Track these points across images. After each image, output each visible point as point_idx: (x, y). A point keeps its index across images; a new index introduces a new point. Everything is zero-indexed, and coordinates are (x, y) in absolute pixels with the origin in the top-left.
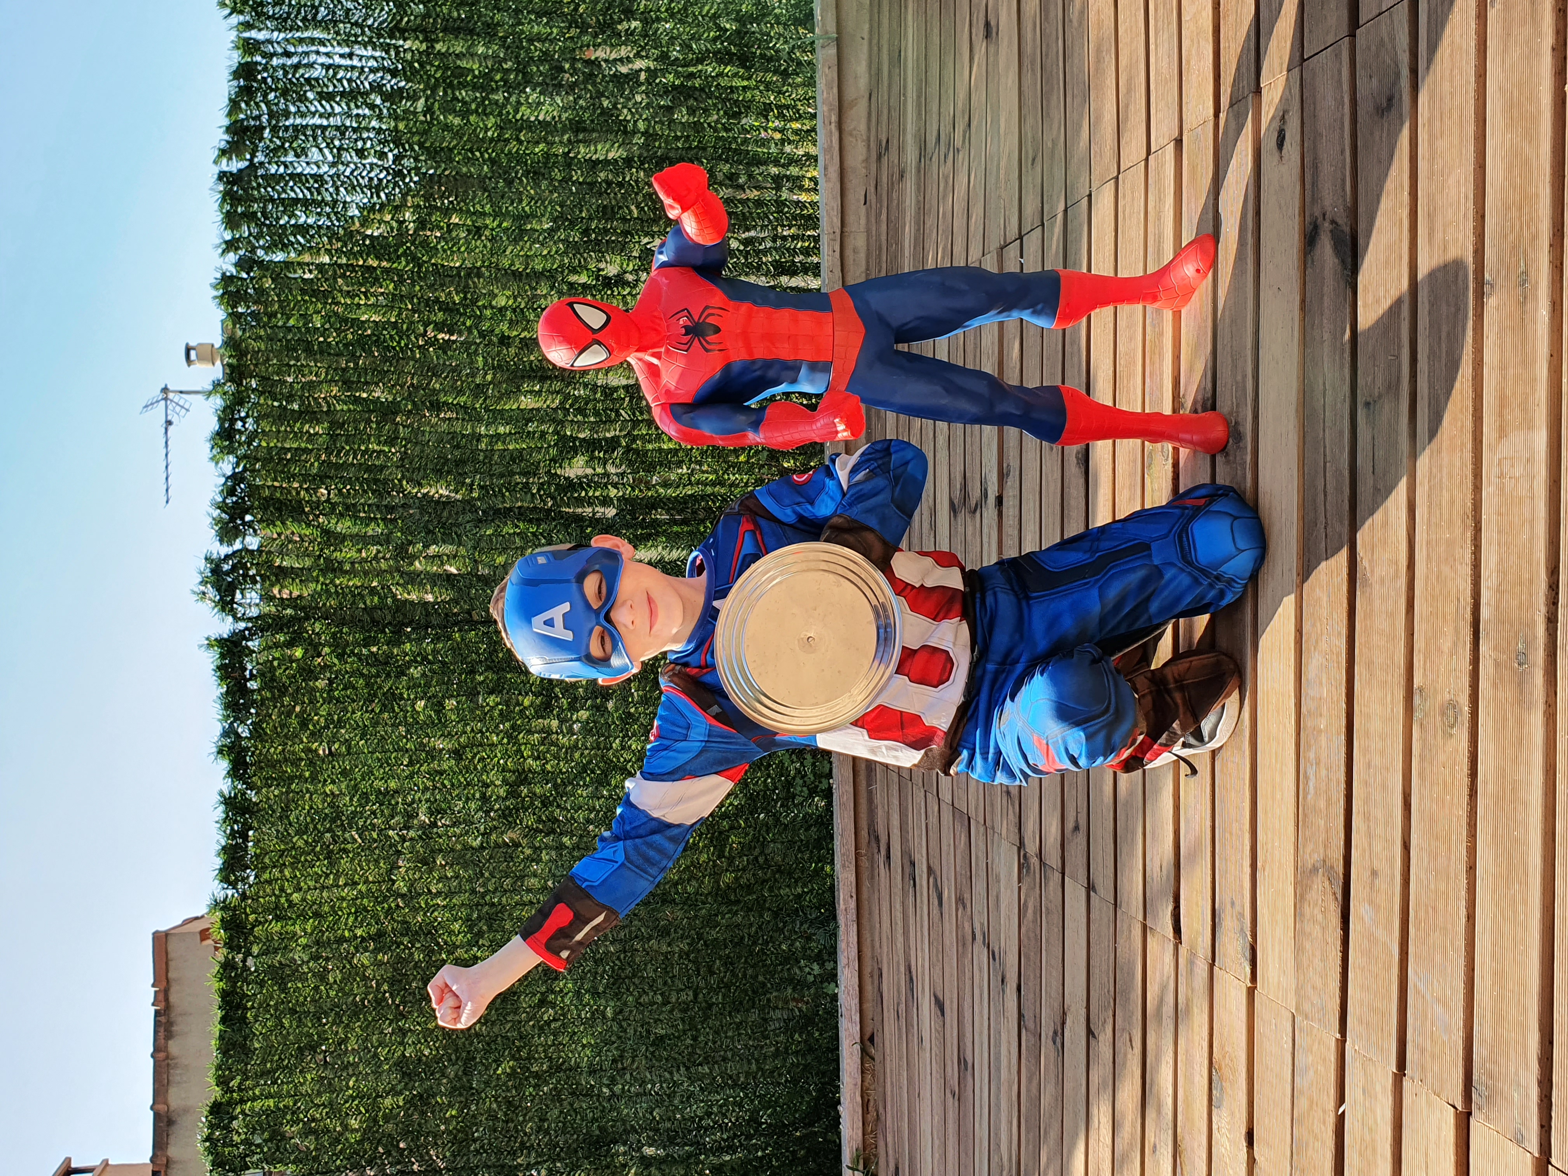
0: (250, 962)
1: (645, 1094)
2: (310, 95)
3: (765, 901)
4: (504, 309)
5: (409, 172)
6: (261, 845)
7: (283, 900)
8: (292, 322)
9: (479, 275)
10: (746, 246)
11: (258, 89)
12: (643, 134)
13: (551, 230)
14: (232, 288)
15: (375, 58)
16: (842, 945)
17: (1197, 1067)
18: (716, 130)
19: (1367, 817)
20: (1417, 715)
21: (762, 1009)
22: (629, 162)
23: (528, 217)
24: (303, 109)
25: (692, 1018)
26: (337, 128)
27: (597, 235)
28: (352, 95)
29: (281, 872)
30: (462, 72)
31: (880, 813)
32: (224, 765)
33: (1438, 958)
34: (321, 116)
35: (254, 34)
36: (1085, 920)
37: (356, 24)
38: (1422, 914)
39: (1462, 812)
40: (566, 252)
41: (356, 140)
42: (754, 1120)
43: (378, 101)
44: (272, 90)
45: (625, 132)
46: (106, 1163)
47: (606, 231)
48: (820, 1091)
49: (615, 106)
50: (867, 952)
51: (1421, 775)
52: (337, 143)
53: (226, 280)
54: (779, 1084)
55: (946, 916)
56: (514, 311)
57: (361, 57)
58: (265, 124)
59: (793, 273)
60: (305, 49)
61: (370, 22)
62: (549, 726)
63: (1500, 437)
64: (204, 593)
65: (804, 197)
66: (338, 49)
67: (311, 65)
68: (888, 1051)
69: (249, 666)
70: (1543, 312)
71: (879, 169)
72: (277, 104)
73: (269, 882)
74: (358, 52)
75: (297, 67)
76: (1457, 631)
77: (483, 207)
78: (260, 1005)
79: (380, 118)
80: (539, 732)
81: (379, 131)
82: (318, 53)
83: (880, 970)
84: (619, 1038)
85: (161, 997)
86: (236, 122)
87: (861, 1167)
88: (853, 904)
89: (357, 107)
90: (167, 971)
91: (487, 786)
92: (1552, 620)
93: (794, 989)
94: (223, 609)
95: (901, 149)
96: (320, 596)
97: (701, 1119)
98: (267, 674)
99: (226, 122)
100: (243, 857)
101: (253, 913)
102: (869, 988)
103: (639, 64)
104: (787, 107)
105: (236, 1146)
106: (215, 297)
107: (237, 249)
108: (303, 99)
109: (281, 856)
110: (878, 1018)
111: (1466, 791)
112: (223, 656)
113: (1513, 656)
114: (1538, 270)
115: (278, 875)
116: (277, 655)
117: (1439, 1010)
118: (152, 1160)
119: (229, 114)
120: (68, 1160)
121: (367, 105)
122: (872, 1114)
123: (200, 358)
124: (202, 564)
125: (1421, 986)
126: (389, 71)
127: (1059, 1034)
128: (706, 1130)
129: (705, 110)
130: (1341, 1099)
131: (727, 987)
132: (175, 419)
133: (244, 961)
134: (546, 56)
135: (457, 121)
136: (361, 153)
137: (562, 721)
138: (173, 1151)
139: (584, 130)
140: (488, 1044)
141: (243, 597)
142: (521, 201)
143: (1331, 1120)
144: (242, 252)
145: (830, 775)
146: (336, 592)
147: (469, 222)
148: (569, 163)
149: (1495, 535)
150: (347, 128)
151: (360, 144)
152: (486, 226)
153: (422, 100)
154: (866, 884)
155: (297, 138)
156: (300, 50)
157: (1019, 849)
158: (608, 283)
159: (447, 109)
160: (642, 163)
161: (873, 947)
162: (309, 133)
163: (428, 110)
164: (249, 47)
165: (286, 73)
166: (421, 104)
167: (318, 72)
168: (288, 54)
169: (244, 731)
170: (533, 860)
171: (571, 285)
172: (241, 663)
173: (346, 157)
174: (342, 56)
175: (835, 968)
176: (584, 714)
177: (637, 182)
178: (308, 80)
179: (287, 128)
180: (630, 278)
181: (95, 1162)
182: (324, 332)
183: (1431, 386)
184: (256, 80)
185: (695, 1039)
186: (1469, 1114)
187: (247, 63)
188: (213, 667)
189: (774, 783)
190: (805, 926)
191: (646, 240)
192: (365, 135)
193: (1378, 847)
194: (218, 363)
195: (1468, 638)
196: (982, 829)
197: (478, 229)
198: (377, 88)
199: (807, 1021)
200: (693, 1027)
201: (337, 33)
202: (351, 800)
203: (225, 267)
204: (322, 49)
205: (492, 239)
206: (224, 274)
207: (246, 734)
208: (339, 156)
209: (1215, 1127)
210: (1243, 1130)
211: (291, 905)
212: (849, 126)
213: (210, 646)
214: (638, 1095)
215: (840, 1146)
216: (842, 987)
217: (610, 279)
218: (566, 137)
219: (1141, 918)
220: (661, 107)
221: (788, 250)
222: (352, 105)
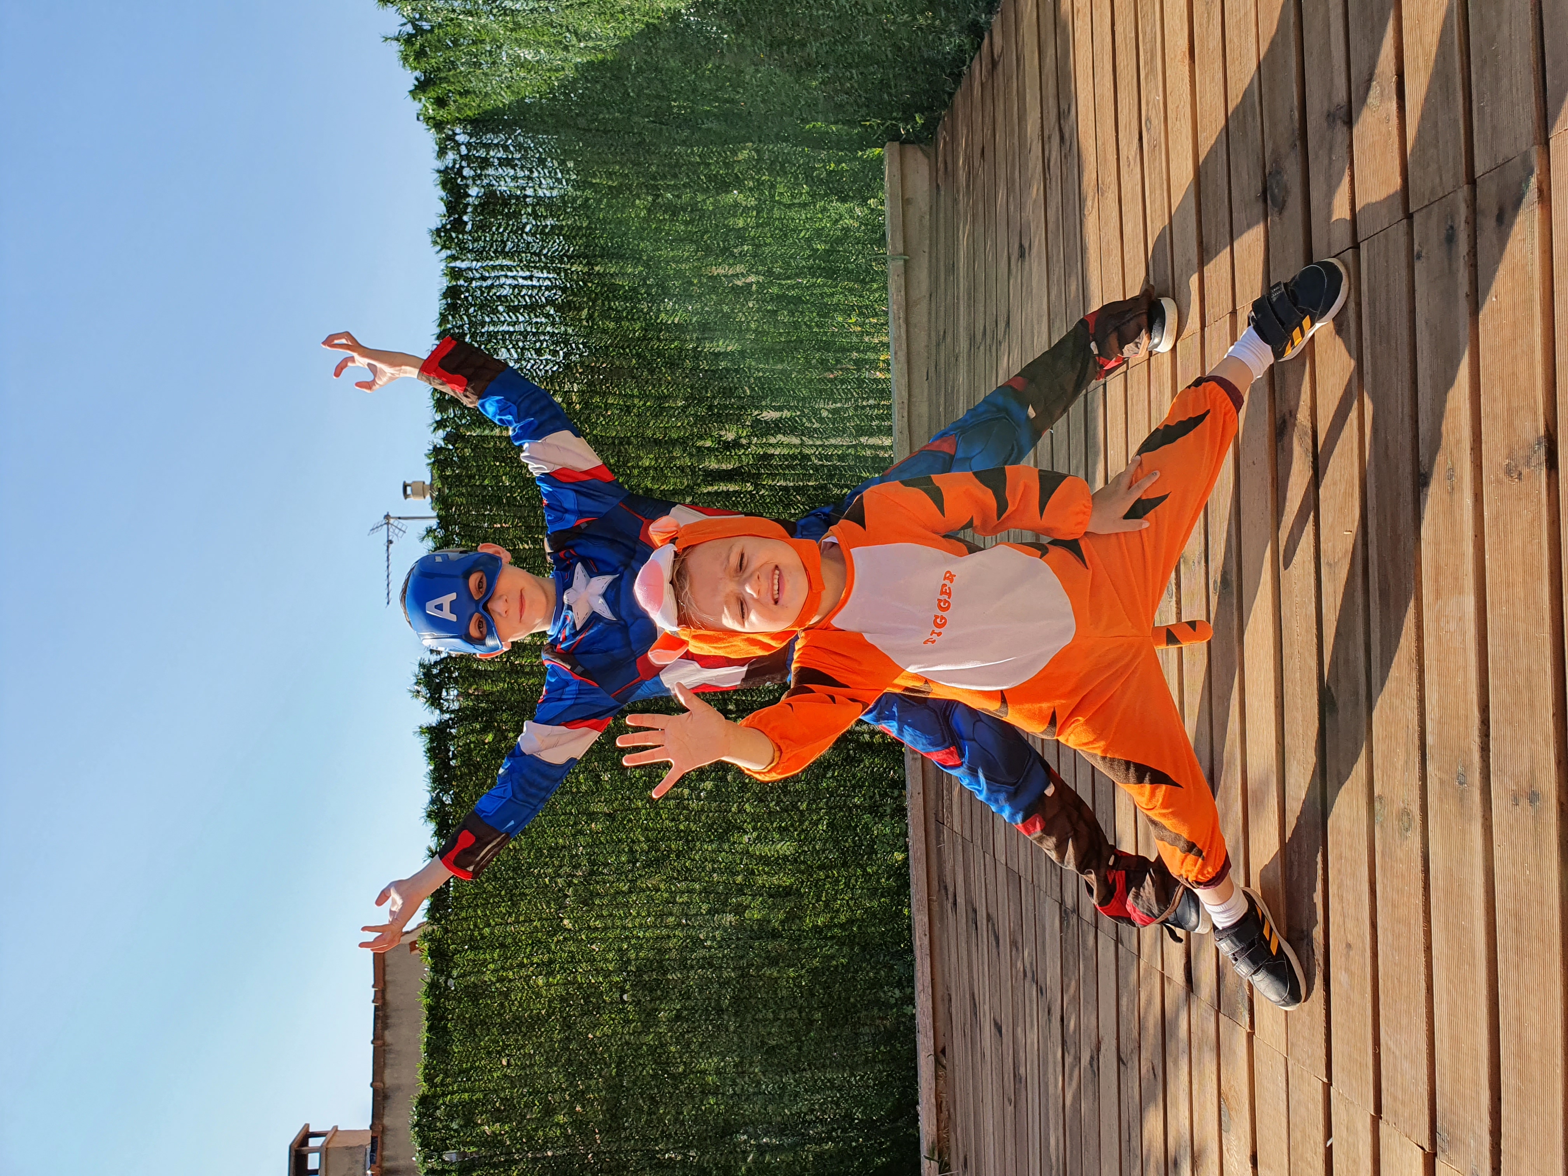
0: (451, 982)
1: (760, 1093)
2: (501, 309)
3: (855, 937)
4: (649, 467)
5: (575, 366)
6: (460, 889)
7: (476, 933)
8: (486, 482)
9: (629, 443)
10: (833, 414)
11: (461, 306)
12: (754, 331)
13: (684, 409)
14: (442, 457)
15: (549, 279)
16: (918, 974)
17: (1208, 1096)
18: (809, 327)
19: (1341, 899)
20: (1378, 819)
21: (854, 1025)
22: (742, 353)
23: (666, 398)
24: (495, 319)
25: (797, 1032)
26: (521, 333)
27: (719, 409)
28: (532, 308)
29: (475, 911)
30: (613, 288)
31: (948, 866)
32: (432, 826)
33: (1404, 1021)
34: (508, 325)
35: (458, 264)
36: (1113, 967)
37: (534, 253)
38: (1390, 984)
39: (1419, 900)
40: (695, 423)
41: (535, 342)
42: (849, 1117)
43: (552, 312)
44: (472, 305)
45: (740, 331)
46: (335, 1129)
47: (726, 407)
48: (903, 1094)
49: (732, 310)
50: (938, 979)
51: (1384, 870)
52: (521, 344)
53: (437, 450)
54: (868, 1087)
55: (1002, 955)
56: (656, 469)
57: (539, 279)
58: (466, 331)
59: (871, 435)
60: (496, 274)
61: (545, 252)
62: (682, 794)
63: (1437, 599)
64: (418, 692)
65: (879, 375)
66: (521, 273)
67: (502, 286)
68: (957, 1062)
69: (452, 749)
70: (1468, 501)
71: (938, 352)
72: (475, 317)
73: (465, 919)
74: (537, 275)
75: (491, 287)
76: (1408, 753)
77: (632, 390)
78: (458, 1017)
79: (553, 324)
80: (673, 798)
81: (552, 335)
82: (506, 276)
83: (949, 995)
84: (740, 1047)
85: (379, 995)
86: (444, 330)
87: (936, 1157)
88: (926, 941)
89: (536, 317)
90: (384, 975)
91: (633, 842)
92: (1485, 749)
93: (880, 1010)
94: (432, 704)
95: (955, 338)
96: (507, 691)
97: (805, 1114)
98: (466, 753)
99: (437, 330)
100: (445, 899)
101: (453, 943)
102: (941, 1008)
103: (752, 279)
104: (867, 307)
105: (439, 1130)
106: (428, 464)
107: (445, 426)
108: (495, 311)
109: (475, 899)
110: (948, 1035)
111: (1420, 884)
112: (432, 741)
113: (1455, 776)
114: (1461, 468)
115: (473, 914)
116: (473, 739)
117: (1406, 1065)
118: (371, 1127)
119: (440, 325)
120: (307, 1126)
121: (543, 314)
122: (945, 1114)
123: (415, 493)
124: (416, 669)
125: (1391, 1044)
126: (560, 288)
127: (1095, 1058)
128: (810, 1123)
129: (802, 313)
130: (1328, 1134)
131: (825, 1006)
132: (394, 539)
133: (446, 982)
134: (679, 274)
135: (612, 325)
136: (539, 352)
137: (692, 790)
138: (387, 1121)
139: (710, 329)
140: (636, 1051)
141: (448, 694)
142: (661, 385)
143: (1321, 1150)
144: (448, 429)
145: (906, 835)
146: (519, 690)
147: (621, 402)
148: (696, 355)
149: (1435, 677)
150: (528, 333)
151: (538, 345)
152: (635, 406)
153: (586, 310)
154: (937, 925)
155: (490, 341)
156: (493, 275)
157: (1061, 904)
158: (728, 446)
159: (605, 316)
160: (753, 354)
161: (943, 974)
162: (500, 337)
163: (590, 317)
164: (455, 273)
165: (482, 293)
166: (584, 313)
167: (506, 291)
168: (484, 279)
169: (447, 799)
170: (670, 902)
171: (699, 449)
172: (445, 746)
173: (527, 355)
174: (524, 278)
175: (913, 993)
176: (709, 785)
177: (749, 369)
178: (499, 297)
179: (483, 334)
180: (744, 441)
181: (327, 1128)
182: (511, 489)
183: (1379, 555)
184: (460, 299)
185: (799, 1049)
186: (1435, 1155)
187: (453, 286)
188: (424, 749)
189: (860, 839)
190: (887, 958)
191: (756, 413)
192: (542, 338)
193: (1350, 924)
194: (428, 497)
195: (1417, 760)
196: (1030, 887)
197: (628, 407)
198: (550, 302)
199: (890, 1036)
200: (798, 1039)
201: (521, 261)
202: (529, 853)
203: (435, 441)
204: (509, 274)
205: (639, 415)
206: (435, 447)
207: (449, 802)
208: (523, 354)
209: (1224, 1148)
210: (1248, 1153)
211: (483, 937)
212: (914, 320)
213: (422, 733)
214: (754, 1094)
215: (919, 1139)
216: (919, 1008)
217: (729, 443)
218: (695, 336)
219: (1160, 968)
220: (768, 311)
221: (866, 416)
222: (532, 315)
